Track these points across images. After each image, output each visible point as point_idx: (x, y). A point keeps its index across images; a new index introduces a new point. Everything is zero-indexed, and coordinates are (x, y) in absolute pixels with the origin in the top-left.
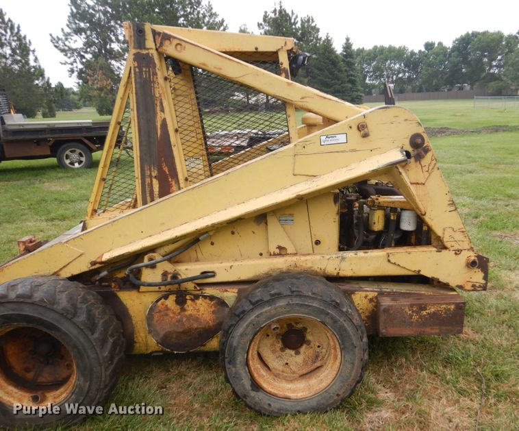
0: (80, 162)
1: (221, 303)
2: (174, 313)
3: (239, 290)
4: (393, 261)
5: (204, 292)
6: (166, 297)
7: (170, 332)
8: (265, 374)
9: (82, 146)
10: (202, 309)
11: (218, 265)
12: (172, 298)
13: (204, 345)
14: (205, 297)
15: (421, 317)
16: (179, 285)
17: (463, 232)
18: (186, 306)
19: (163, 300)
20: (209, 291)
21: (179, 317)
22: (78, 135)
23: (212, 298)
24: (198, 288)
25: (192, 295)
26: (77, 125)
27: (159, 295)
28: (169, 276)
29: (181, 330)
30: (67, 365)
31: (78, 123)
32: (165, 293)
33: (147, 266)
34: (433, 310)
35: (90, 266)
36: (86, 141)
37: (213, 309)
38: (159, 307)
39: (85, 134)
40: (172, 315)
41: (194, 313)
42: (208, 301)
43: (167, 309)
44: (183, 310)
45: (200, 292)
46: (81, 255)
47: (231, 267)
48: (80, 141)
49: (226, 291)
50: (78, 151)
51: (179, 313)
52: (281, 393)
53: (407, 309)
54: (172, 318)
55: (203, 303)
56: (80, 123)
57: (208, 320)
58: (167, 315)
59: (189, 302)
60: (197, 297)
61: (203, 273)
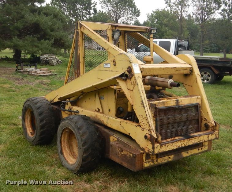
0: (208, 80)
4: (122, 125)
8: (67, 150)
9: (210, 71)
11: (80, 109)
15: (121, 155)
17: (146, 119)
22: (209, 64)
26: (209, 59)
28: (70, 109)
31: (210, 58)
34: (125, 153)
36: (213, 68)
39: (213, 64)
46: (57, 95)
48: (210, 68)
50: (208, 73)
52: (67, 159)
53: (117, 149)
56: (211, 58)
61: (77, 111)
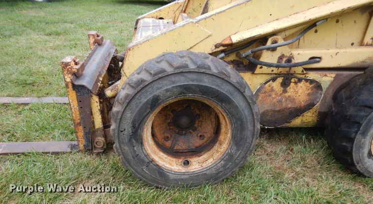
1: (318, 86)
2: (276, 94)
3: (337, 75)
5: (307, 75)
6: (274, 80)
7: (267, 110)
10: (300, 91)
11: (325, 51)
12: (280, 80)
13: (289, 123)
14: (307, 80)
16: (290, 68)
18: (288, 88)
19: (271, 82)
20: (312, 75)
21: (280, 97)
23: (312, 82)
24: (305, 72)
25: (297, 78)
27: (269, 77)
28: (285, 59)
29: (278, 109)
30: (201, 136)
32: (275, 76)
33: (268, 49)
35: (214, 47)
37: (309, 91)
38: (265, 88)
40: (274, 96)
41: (293, 94)
42: (308, 84)
43: (272, 90)
44: (285, 91)
45: (304, 76)
46: (209, 36)
47: (336, 54)
49: (326, 75)
51: (281, 95)
54: (273, 98)
55: (303, 86)
57: (301, 101)
58: (270, 96)
59: (292, 84)
60: (300, 80)
61: (311, 58)
